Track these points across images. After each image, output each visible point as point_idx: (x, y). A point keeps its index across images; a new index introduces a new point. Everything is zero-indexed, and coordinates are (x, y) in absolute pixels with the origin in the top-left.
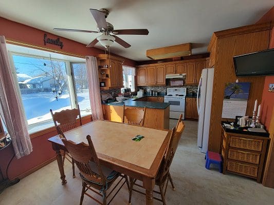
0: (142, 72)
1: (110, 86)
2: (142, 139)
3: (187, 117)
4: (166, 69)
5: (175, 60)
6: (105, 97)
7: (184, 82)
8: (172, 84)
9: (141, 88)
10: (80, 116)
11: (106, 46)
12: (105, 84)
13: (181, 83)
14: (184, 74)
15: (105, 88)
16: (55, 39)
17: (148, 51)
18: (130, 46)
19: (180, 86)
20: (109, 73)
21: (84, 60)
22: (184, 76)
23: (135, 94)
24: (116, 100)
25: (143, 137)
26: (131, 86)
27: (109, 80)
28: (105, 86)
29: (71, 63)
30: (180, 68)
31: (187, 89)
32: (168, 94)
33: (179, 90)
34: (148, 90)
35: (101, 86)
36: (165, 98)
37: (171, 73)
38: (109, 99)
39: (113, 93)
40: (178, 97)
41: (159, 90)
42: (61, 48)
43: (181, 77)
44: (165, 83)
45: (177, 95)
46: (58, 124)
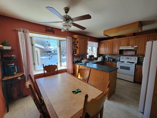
0: (102, 45)
1: (78, 53)
2: (79, 93)
3: (136, 81)
4: (120, 42)
5: (128, 36)
6: (75, 60)
7: (136, 53)
8: (125, 53)
9: (101, 55)
10: (57, 69)
11: (67, 29)
12: (76, 52)
13: (133, 53)
14: (135, 46)
15: (75, 54)
16: (51, 29)
17: (104, 31)
18: (86, 28)
19: (132, 56)
20: (78, 46)
21: (65, 39)
22: (135, 48)
23: (96, 59)
24: (81, 62)
25: (80, 92)
26: (94, 54)
27: (78, 50)
28: (76, 53)
29: (60, 41)
30: (132, 42)
31: (138, 58)
32: (121, 61)
33: (131, 59)
34: (106, 57)
35: (74, 53)
36: (117, 63)
37: (123, 46)
38: (77, 61)
39: (81, 58)
40: (129, 63)
41: (114, 57)
42: (54, 33)
43: (133, 48)
44: (119, 53)
45: (128, 62)
46: (46, 72)
